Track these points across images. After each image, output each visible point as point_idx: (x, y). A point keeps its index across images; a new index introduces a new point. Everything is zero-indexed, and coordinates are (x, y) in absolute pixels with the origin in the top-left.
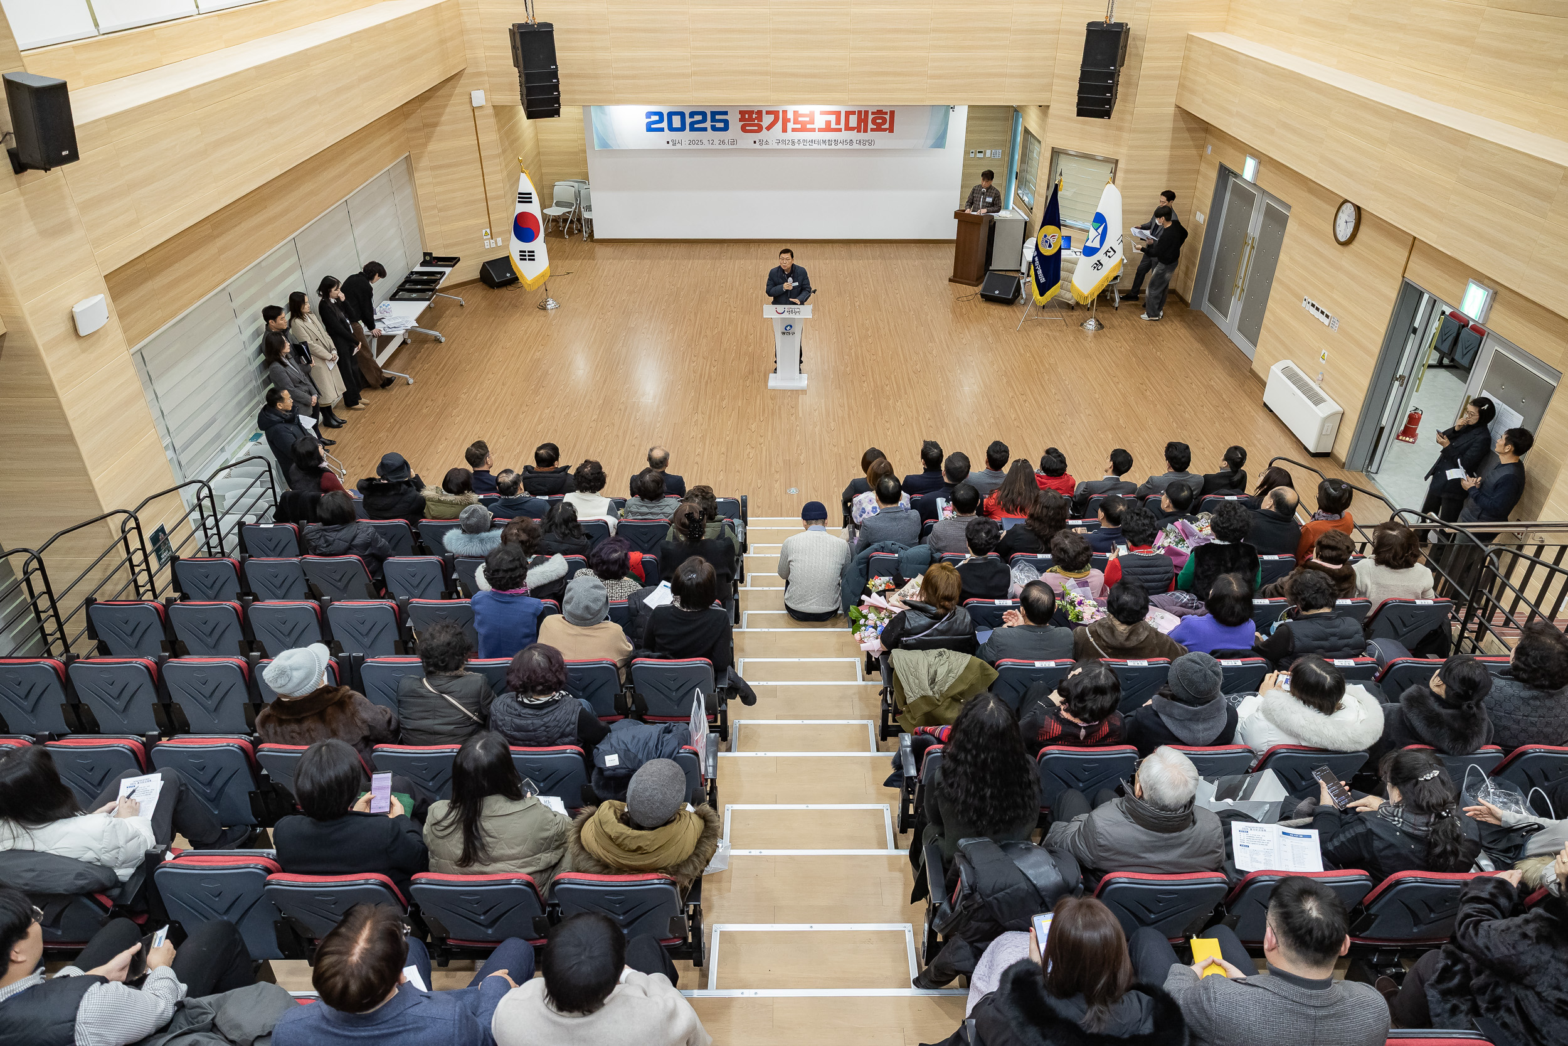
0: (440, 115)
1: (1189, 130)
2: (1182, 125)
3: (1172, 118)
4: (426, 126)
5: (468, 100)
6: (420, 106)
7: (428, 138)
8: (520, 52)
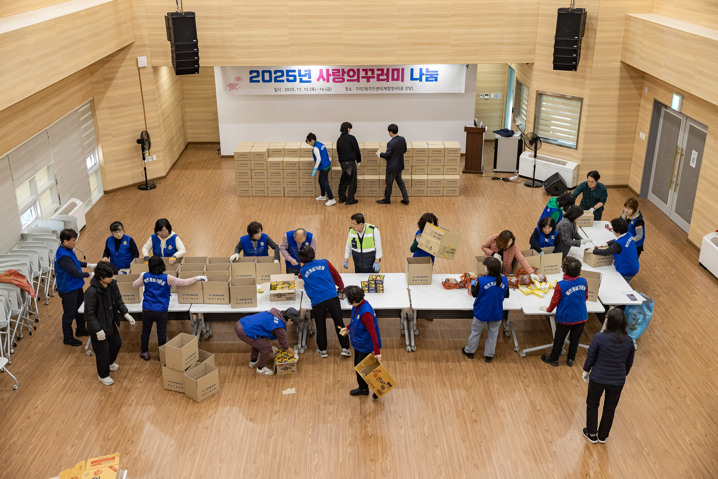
0: (116, 72)
1: (632, 78)
2: (626, 74)
3: (619, 69)
4: (105, 80)
5: (135, 63)
6: (102, 66)
7: (107, 88)
8: (172, 31)
